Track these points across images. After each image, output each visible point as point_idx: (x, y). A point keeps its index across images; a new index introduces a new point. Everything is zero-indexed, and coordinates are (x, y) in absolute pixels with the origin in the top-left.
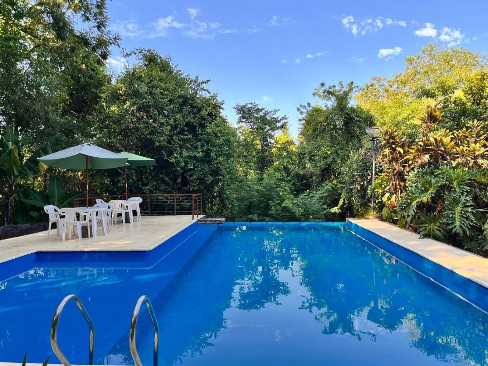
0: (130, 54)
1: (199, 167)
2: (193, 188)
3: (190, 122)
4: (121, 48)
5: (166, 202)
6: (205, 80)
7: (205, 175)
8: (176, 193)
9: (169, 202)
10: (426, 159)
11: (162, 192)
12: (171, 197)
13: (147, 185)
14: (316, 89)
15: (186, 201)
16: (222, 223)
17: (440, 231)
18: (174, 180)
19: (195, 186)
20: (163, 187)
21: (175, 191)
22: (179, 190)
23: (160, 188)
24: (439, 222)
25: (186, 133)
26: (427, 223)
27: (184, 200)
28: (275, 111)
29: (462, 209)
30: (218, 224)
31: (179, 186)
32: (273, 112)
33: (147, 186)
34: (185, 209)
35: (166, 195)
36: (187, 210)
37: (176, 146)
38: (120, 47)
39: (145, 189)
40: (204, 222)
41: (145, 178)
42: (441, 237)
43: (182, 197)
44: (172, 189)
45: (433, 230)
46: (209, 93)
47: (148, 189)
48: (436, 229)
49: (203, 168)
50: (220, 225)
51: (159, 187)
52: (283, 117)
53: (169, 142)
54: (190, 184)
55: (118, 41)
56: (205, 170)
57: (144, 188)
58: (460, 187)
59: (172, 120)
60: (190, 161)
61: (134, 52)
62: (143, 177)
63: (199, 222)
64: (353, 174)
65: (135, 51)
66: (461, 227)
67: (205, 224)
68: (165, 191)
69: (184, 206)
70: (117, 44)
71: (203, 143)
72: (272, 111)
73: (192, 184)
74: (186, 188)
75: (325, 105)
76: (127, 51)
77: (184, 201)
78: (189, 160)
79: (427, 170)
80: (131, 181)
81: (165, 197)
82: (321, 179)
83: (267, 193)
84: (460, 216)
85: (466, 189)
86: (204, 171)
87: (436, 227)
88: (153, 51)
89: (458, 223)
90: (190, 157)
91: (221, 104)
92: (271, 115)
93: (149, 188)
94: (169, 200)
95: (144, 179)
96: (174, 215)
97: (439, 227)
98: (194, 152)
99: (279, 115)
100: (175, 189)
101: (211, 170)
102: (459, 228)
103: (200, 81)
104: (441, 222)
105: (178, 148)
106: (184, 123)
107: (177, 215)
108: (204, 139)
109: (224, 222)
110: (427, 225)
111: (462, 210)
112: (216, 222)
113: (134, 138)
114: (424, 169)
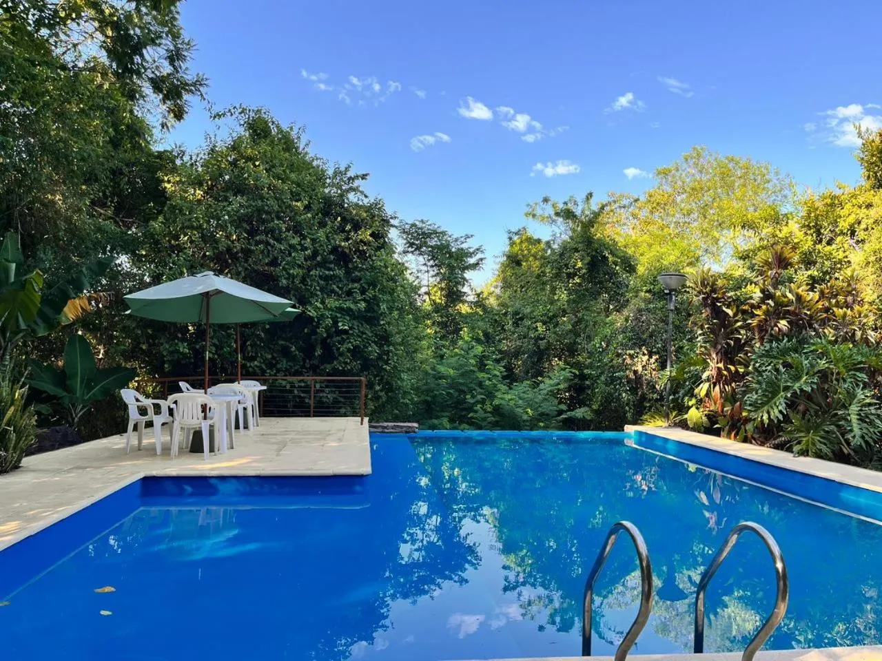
0: (224, 115)
1: (356, 328)
2: (344, 366)
3: (339, 246)
4: (206, 101)
5: (291, 392)
6: (360, 173)
7: (367, 343)
8: (308, 376)
9: (296, 392)
10: (784, 327)
11: (283, 374)
12: (300, 381)
14: (528, 205)
15: (327, 390)
16: (413, 432)
17: (825, 444)
18: (308, 351)
19: (346, 363)
20: (284, 364)
21: (308, 372)
22: (315, 370)
23: (279, 366)
24: (824, 430)
25: (332, 266)
26: (802, 431)
27: (323, 387)
28: (467, 237)
29: (859, 408)
30: (406, 432)
31: (316, 362)
32: (462, 239)
34: (326, 405)
35: (290, 378)
36: (329, 408)
37: (315, 288)
38: (204, 99)
39: (251, 366)
40: (380, 430)
41: (251, 345)
42: (828, 453)
43: (321, 382)
44: (303, 367)
45: (812, 443)
46: (366, 196)
48: (818, 440)
49: (361, 330)
50: (411, 434)
52: (478, 249)
53: (304, 280)
54: (337, 359)
55: (201, 89)
56: (365, 333)
57: (248, 365)
58: (850, 373)
59: (309, 240)
60: (342, 317)
61: (230, 111)
62: (248, 343)
64: (618, 353)
65: (233, 111)
66: (863, 437)
68: (288, 372)
69: (324, 400)
70: (199, 94)
71: (363, 285)
72: (462, 237)
73: (341, 358)
74: (328, 368)
75: (552, 234)
76: (217, 109)
77: (323, 391)
78: (339, 315)
79: (785, 345)
81: (290, 382)
82: (536, 360)
83: (461, 381)
84: (858, 419)
85: (860, 378)
86: (364, 336)
87: (818, 438)
88: (265, 113)
89: (857, 431)
90: (340, 309)
91: (392, 218)
92: (459, 243)
93: (258, 364)
94: (295, 387)
95: (249, 348)
96: (309, 416)
97: (822, 437)
98: (346, 301)
99: (470, 245)
100: (306, 369)
101: (376, 334)
102: (860, 439)
103: (351, 174)
104: (826, 429)
105: (319, 293)
106: (330, 247)
107: (314, 416)
108: (366, 279)
109: (416, 430)
110: (802, 434)
111: (861, 410)
112: (404, 429)
113: (240, 269)
114: (781, 344)
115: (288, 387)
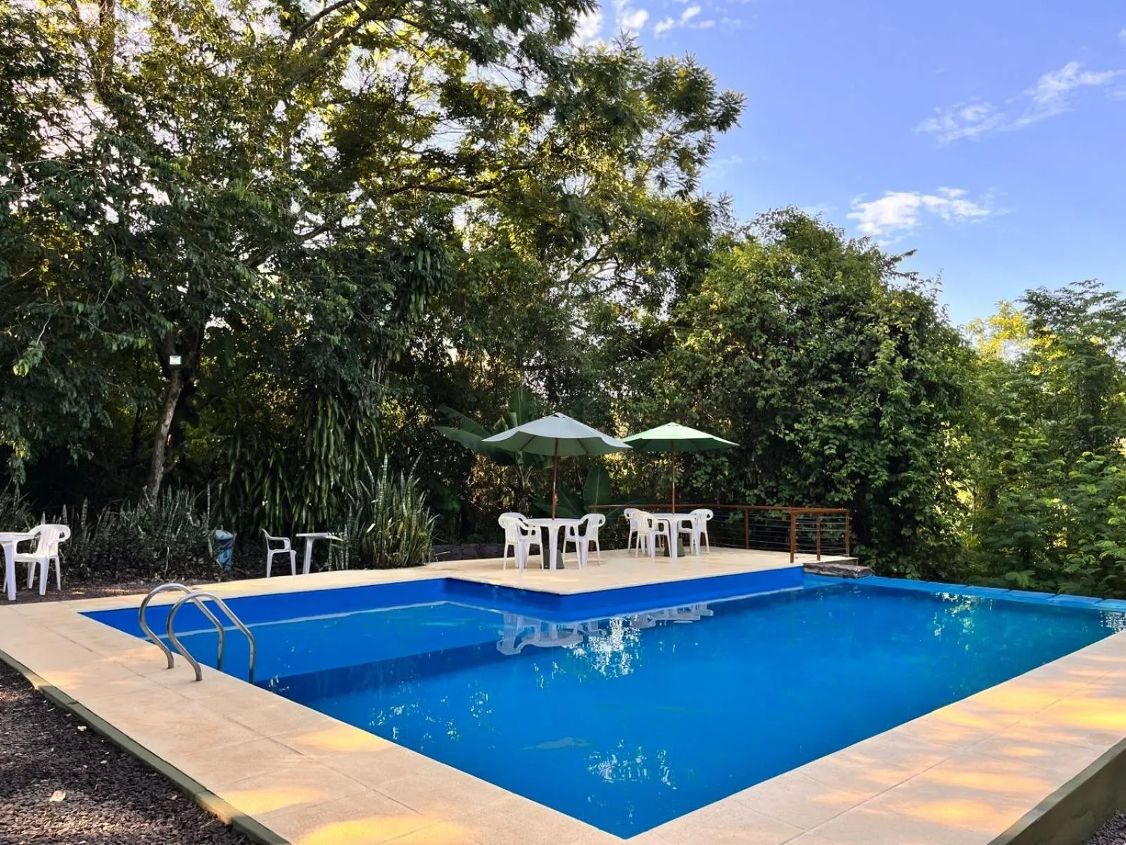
1: (858, 449)
3: (844, 352)
5: (789, 524)
7: (871, 468)
13: (753, 486)
16: (853, 577)
20: (786, 492)
21: (810, 502)
22: (818, 500)
23: (780, 495)
30: (844, 577)
33: (756, 488)
40: (815, 571)
41: (751, 472)
47: (755, 495)
49: (864, 452)
50: (850, 580)
51: (777, 492)
53: (791, 397)
60: (835, 438)
63: (806, 570)
67: (818, 574)
71: (866, 395)
78: (831, 436)
80: (720, 477)
86: (867, 460)
90: (835, 429)
95: (749, 475)
98: (848, 417)
101: (888, 456)
105: (810, 411)
109: (856, 575)
112: (842, 573)
115: (784, 519)
